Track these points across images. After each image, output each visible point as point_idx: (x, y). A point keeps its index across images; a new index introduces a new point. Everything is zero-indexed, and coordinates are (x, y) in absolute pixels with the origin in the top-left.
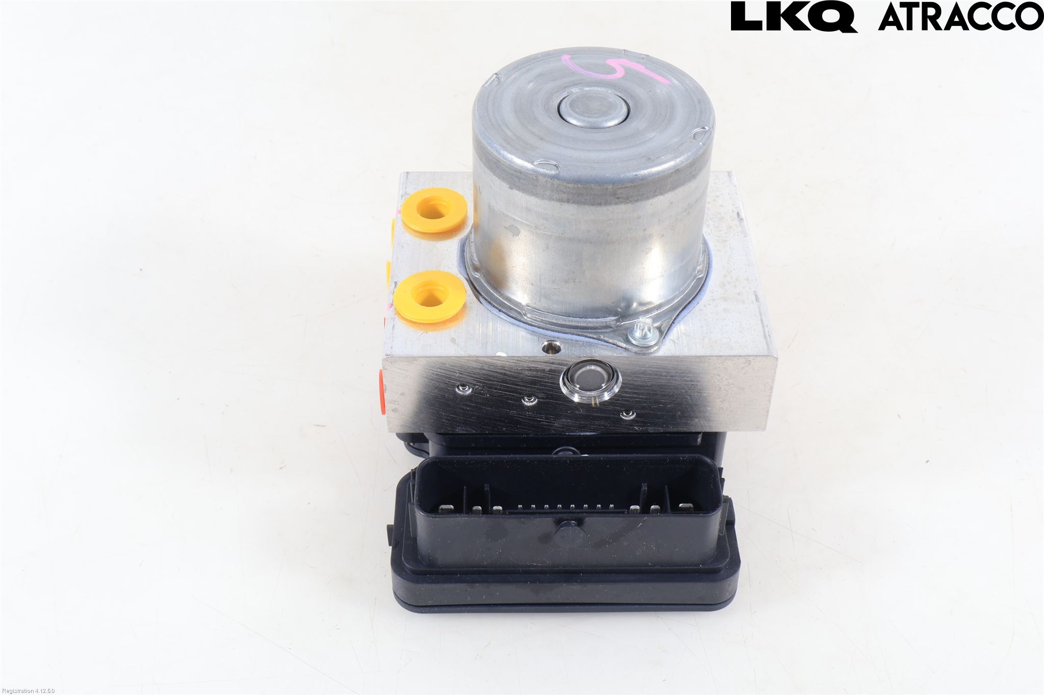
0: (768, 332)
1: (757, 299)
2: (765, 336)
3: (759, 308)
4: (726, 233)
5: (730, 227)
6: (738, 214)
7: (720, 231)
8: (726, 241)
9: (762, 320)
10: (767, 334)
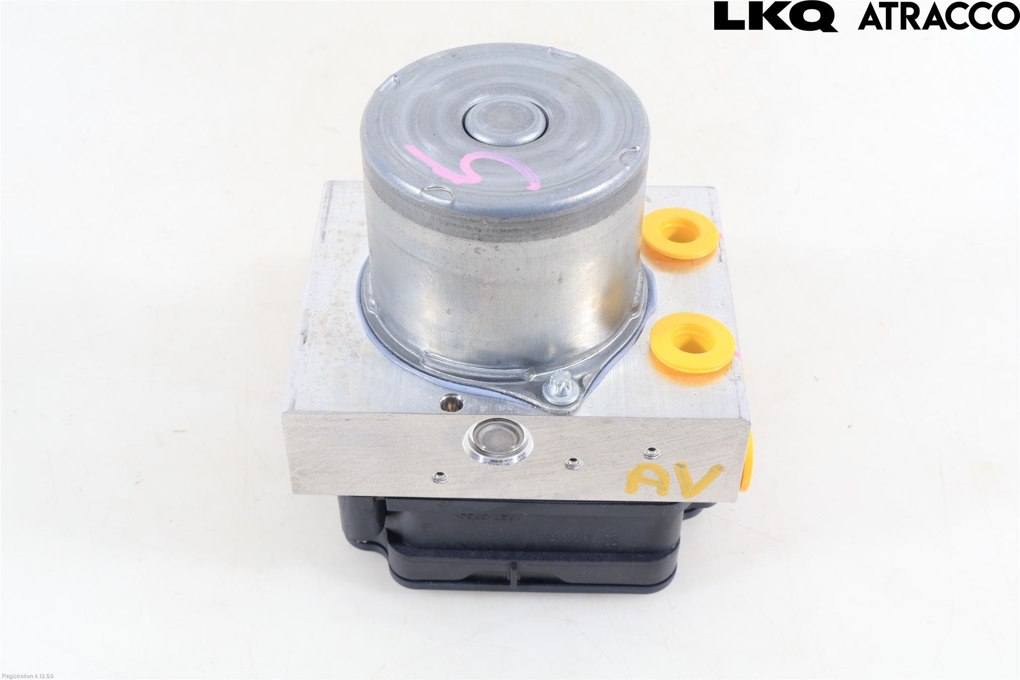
0: (325, 201)
1: (323, 235)
2: (331, 197)
3: (325, 225)
4: (330, 315)
5: (321, 323)
6: (304, 342)
7: (336, 318)
8: (333, 304)
9: (328, 212)
10: (327, 200)
